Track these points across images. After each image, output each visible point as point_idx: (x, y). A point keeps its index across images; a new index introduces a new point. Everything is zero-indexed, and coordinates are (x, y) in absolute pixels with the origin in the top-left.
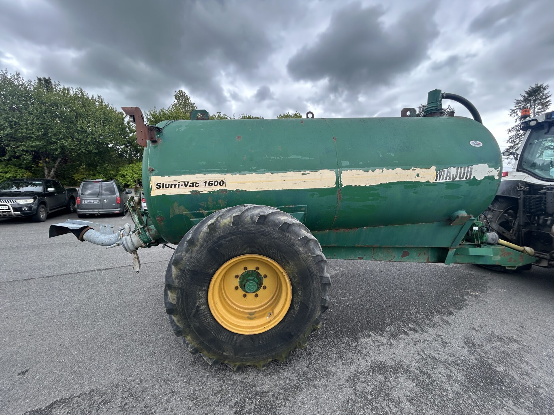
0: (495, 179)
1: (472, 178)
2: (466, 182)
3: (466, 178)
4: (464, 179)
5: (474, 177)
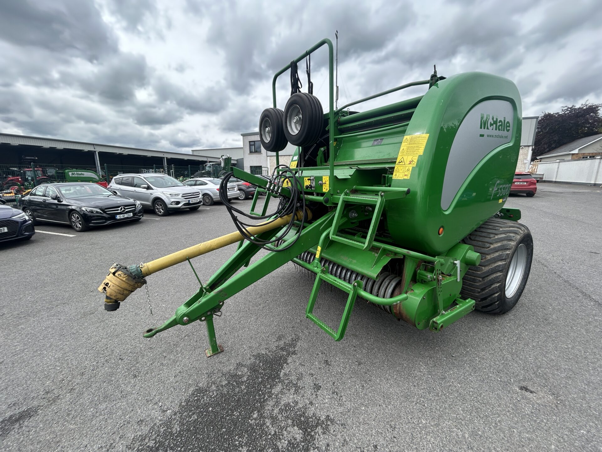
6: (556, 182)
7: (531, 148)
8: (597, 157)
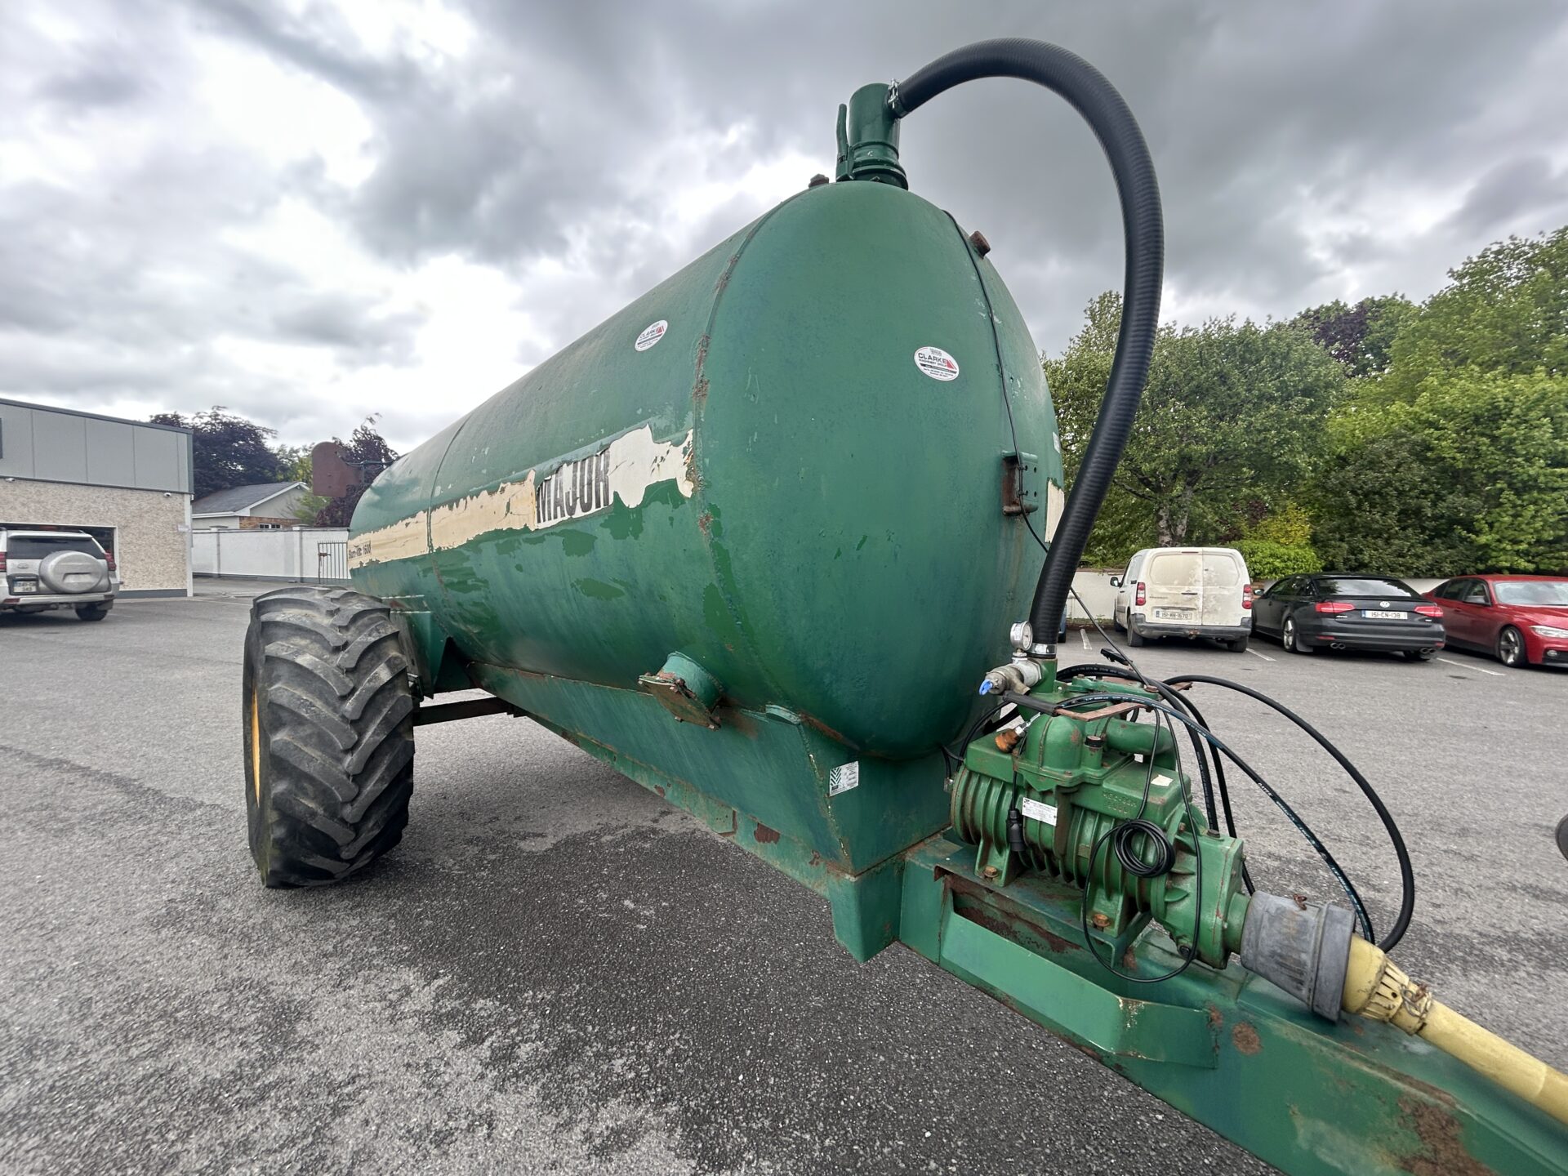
0: (682, 499)
1: (611, 501)
2: (601, 520)
3: (598, 505)
4: (594, 509)
5: (616, 494)
6: (220, 576)
7: (188, 499)
8: (294, 528)
